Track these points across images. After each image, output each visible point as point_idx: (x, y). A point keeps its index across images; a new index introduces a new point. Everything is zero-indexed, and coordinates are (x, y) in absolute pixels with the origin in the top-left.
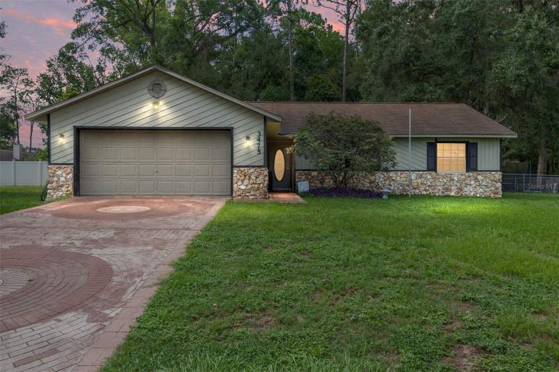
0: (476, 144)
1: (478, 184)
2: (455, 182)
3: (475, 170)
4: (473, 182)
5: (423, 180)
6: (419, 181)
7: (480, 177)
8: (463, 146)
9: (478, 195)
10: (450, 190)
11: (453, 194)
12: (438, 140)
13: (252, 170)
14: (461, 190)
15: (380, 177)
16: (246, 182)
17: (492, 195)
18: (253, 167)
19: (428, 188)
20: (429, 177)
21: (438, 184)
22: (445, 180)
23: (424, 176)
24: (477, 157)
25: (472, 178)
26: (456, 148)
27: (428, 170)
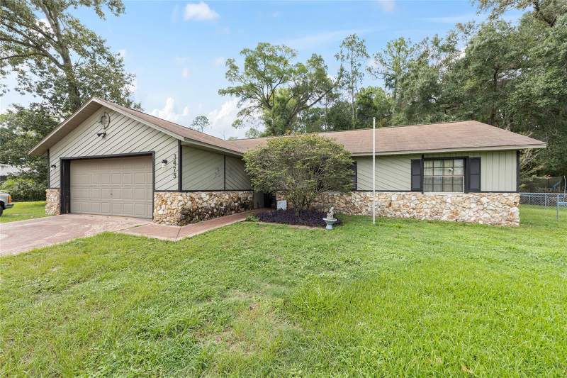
0: (479, 160)
1: (481, 207)
2: (448, 205)
3: (478, 190)
4: (473, 205)
5: (406, 201)
6: (401, 202)
7: (484, 200)
8: (459, 163)
9: (481, 222)
10: (441, 214)
11: (444, 218)
12: (425, 157)
13: (168, 194)
14: (457, 214)
15: (356, 198)
16: (163, 206)
17: (504, 222)
18: (169, 191)
19: (411, 210)
20: (413, 198)
21: (425, 206)
22: (434, 202)
23: (407, 196)
24: (479, 174)
25: (472, 200)
26: (451, 166)
27: (413, 190)
